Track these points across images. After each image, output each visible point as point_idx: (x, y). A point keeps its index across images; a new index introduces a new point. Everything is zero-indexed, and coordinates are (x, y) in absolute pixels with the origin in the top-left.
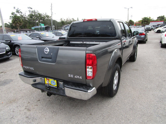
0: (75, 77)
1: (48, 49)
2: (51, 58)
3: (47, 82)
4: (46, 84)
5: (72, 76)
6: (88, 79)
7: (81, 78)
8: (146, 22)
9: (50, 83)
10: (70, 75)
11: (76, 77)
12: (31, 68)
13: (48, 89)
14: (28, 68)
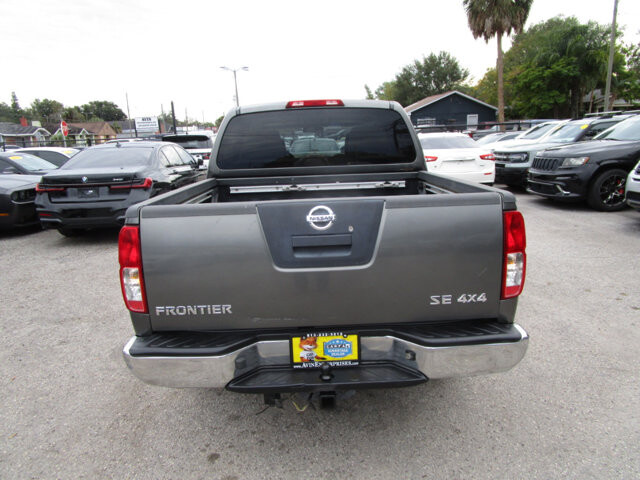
0: (459, 300)
1: (326, 212)
2: (347, 247)
3: (304, 354)
4: (301, 364)
5: (446, 300)
6: (507, 296)
7: (485, 300)
9: (321, 355)
10: (440, 299)
11: (462, 299)
12: (216, 309)
13: (327, 378)
14: (195, 312)
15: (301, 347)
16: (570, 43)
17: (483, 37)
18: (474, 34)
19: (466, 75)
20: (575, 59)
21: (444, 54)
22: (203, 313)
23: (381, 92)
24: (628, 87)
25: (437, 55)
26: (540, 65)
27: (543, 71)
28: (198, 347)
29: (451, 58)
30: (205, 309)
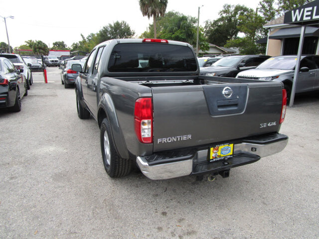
0: (268, 125)
2: (236, 105)
3: (214, 155)
4: (213, 159)
5: (265, 125)
6: (281, 122)
7: (275, 124)
8: (41, 51)
9: (219, 155)
10: (263, 125)
12: (184, 138)
13: (227, 163)
14: (175, 140)
15: (213, 152)
16: (181, 24)
17: (147, 16)
18: (143, 14)
19: (134, 34)
20: (184, 31)
21: (123, 22)
22: (179, 140)
23: (90, 38)
24: (204, 45)
25: (120, 22)
26: (170, 32)
27: (171, 35)
28: (180, 157)
29: (127, 24)
30: (180, 138)
